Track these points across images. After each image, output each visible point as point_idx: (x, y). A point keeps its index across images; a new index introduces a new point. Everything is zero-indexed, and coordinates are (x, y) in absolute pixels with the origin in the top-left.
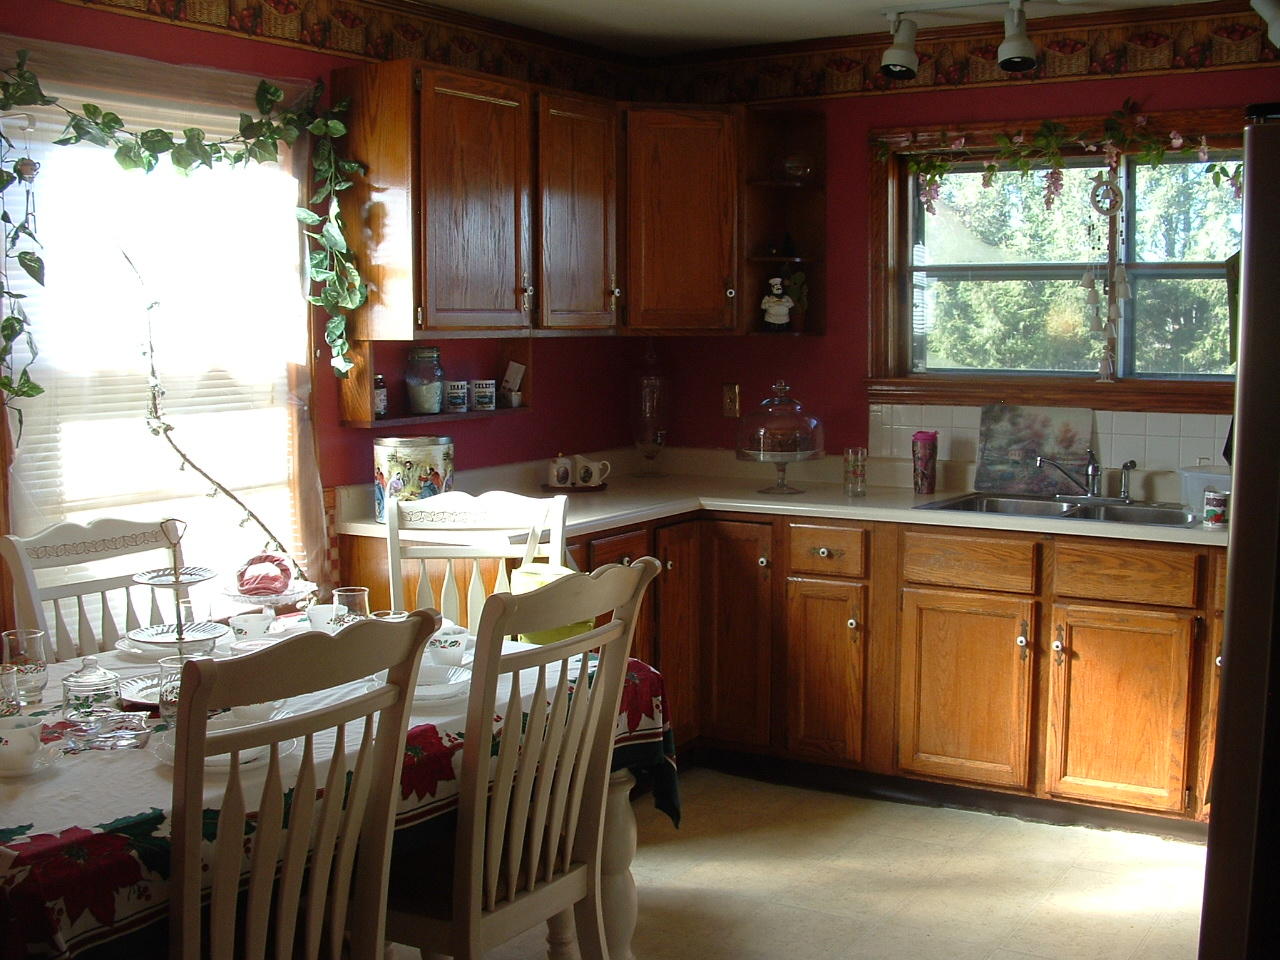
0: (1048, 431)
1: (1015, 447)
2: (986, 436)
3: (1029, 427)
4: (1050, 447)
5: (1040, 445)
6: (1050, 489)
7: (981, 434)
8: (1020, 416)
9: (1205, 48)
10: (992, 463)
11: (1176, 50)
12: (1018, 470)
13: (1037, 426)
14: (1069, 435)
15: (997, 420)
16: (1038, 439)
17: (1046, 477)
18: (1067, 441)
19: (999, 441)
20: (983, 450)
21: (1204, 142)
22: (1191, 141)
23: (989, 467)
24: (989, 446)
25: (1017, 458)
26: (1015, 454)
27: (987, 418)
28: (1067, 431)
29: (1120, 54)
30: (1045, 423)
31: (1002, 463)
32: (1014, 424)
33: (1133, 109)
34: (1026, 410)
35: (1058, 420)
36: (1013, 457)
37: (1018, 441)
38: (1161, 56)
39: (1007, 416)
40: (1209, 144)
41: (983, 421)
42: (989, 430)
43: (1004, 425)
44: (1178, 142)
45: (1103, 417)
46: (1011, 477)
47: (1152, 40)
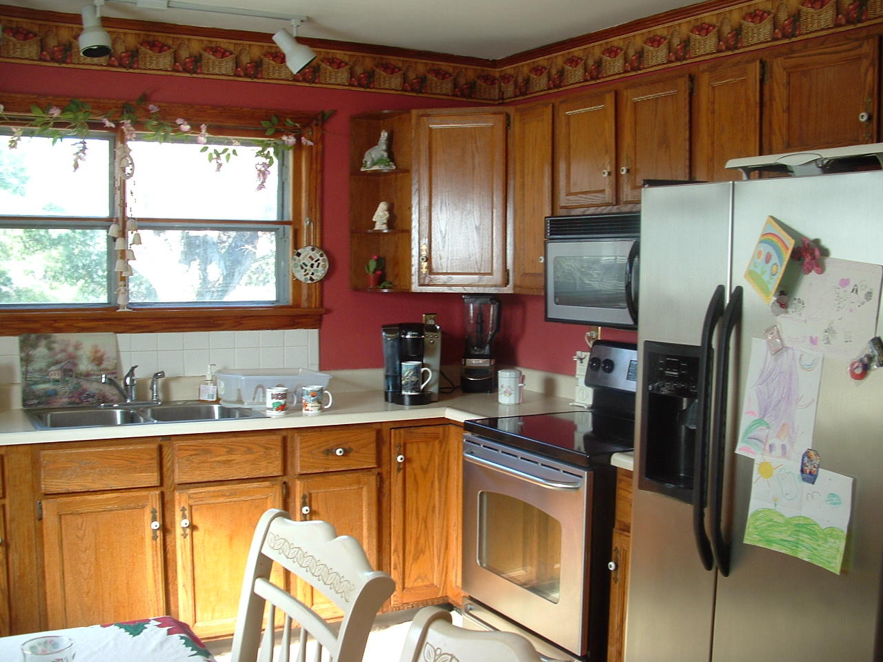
0: (80, 353)
1: (53, 368)
2: (26, 360)
3: (63, 351)
4: (84, 366)
5: (75, 365)
6: (90, 399)
7: (22, 359)
8: (54, 342)
9: (197, 60)
10: (36, 383)
11: (176, 58)
12: (59, 387)
13: (71, 349)
14: (99, 354)
15: (34, 346)
16: (73, 359)
17: (85, 390)
18: (98, 360)
19: (39, 364)
20: (25, 373)
21: (204, 131)
22: (196, 128)
23: (33, 387)
24: (30, 369)
25: (57, 377)
26: (55, 373)
27: (24, 346)
28: (96, 352)
29: (134, 54)
30: (77, 347)
31: (44, 382)
32: (50, 349)
33: (145, 99)
34: (59, 337)
35: (87, 343)
36: (53, 377)
37: (57, 363)
38: (165, 61)
39: (43, 342)
40: (208, 131)
41: (22, 348)
42: (28, 355)
43: (41, 351)
44: (186, 127)
45: (122, 337)
46: (55, 393)
47: (160, 48)
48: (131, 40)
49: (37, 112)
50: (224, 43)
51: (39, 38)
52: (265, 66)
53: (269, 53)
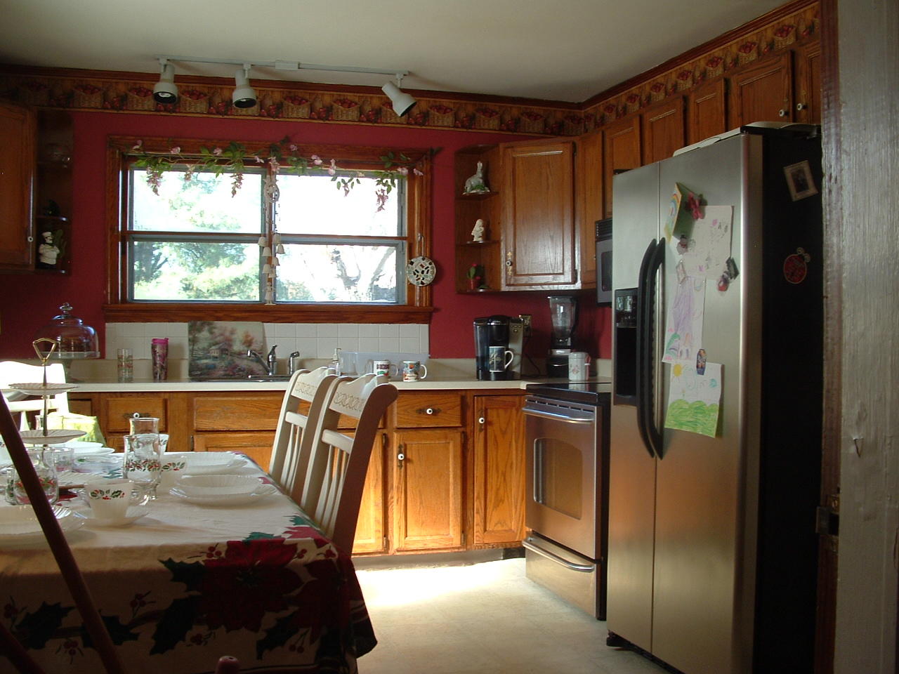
0: (234, 337)
1: (213, 347)
2: (193, 341)
3: (222, 335)
4: (237, 347)
5: (230, 346)
6: (241, 373)
7: (189, 340)
8: (215, 328)
9: (329, 110)
10: (200, 359)
11: (312, 109)
12: (217, 362)
13: (227, 334)
14: (249, 339)
15: (200, 331)
16: (229, 342)
17: (237, 366)
18: (248, 343)
19: (203, 344)
20: (192, 351)
21: (333, 164)
22: (327, 163)
23: (198, 362)
24: (196, 347)
25: (216, 355)
26: (214, 352)
27: (192, 330)
28: (247, 336)
29: (279, 107)
30: (232, 332)
31: (206, 358)
32: (211, 333)
33: (288, 140)
34: (219, 324)
35: (241, 329)
36: (213, 354)
37: (215, 344)
38: (303, 111)
39: (207, 328)
40: (336, 164)
41: (190, 332)
42: (194, 337)
43: (204, 334)
44: (319, 162)
45: (269, 326)
46: (214, 367)
47: (299, 101)
48: (277, 96)
49: (205, 153)
50: (350, 96)
51: (208, 97)
52: (383, 113)
53: (387, 103)
